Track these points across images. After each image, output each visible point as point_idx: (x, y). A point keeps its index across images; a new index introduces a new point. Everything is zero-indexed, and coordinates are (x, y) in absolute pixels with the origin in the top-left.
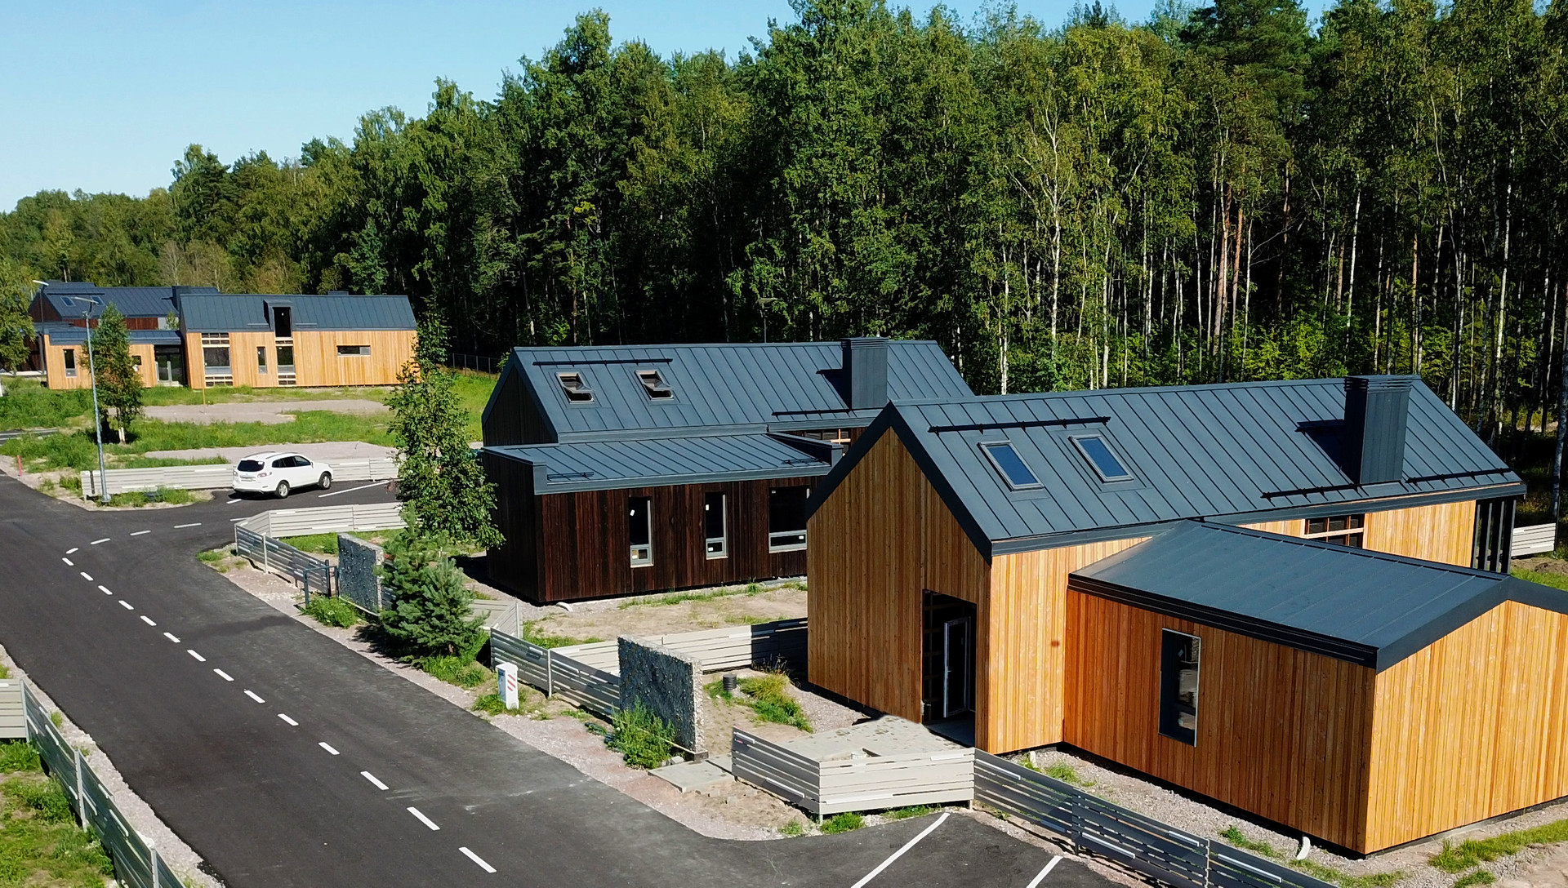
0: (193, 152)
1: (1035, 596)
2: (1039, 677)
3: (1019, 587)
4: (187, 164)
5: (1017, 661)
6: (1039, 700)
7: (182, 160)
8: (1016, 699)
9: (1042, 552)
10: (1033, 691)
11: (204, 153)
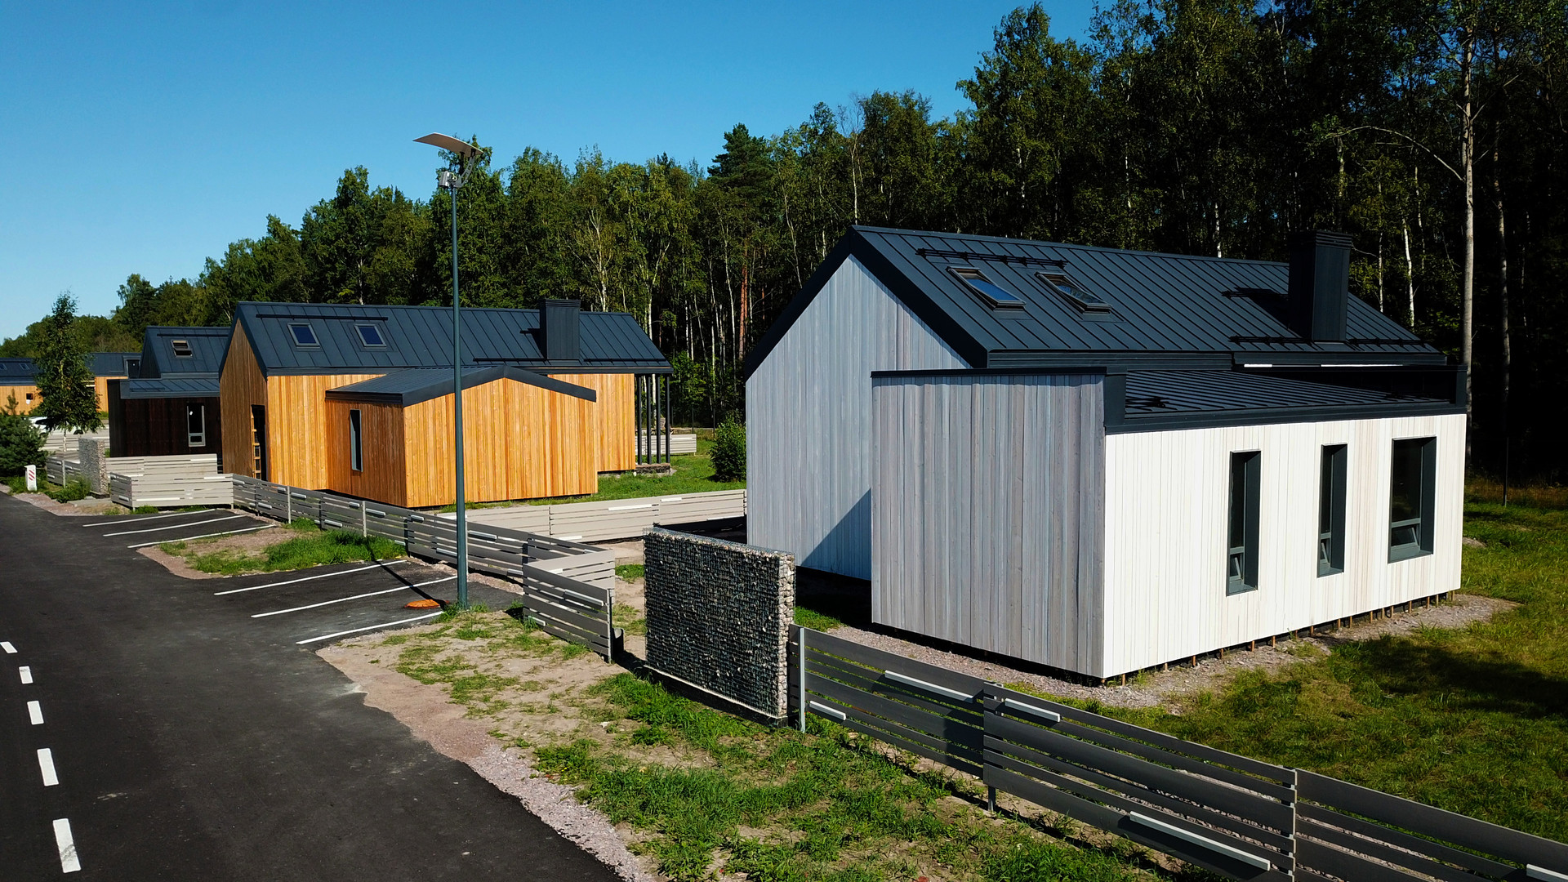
0: (133, 279)
1: (301, 402)
2: (307, 449)
3: (288, 396)
4: (129, 288)
5: (290, 439)
6: (308, 463)
7: (125, 285)
8: (291, 462)
9: (305, 379)
10: (303, 457)
11: (141, 280)
